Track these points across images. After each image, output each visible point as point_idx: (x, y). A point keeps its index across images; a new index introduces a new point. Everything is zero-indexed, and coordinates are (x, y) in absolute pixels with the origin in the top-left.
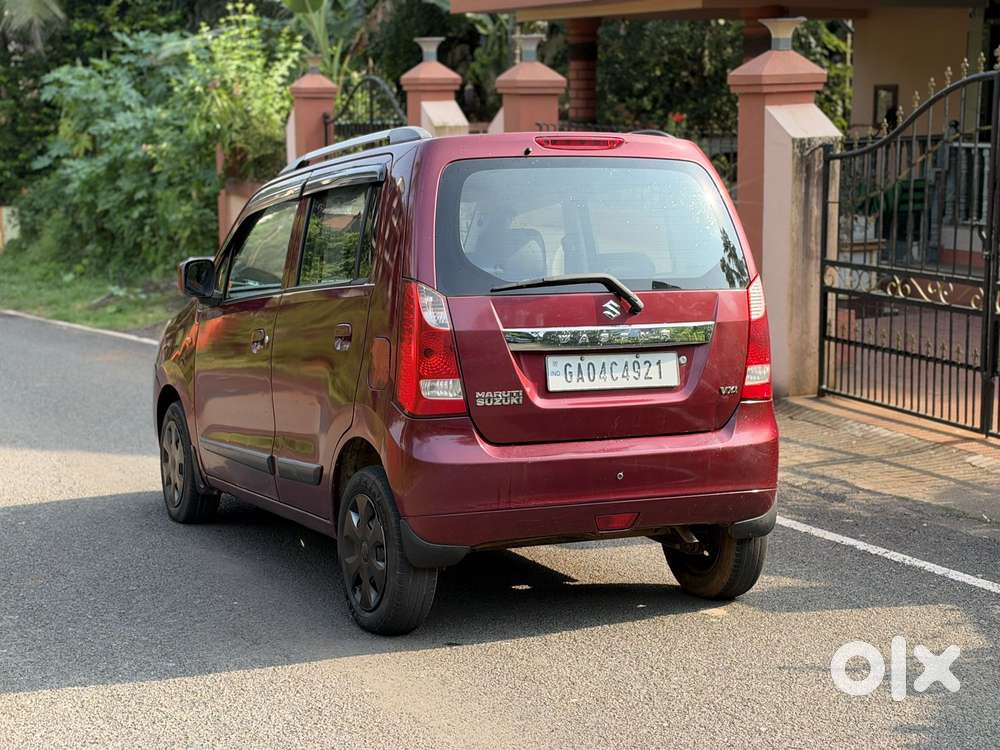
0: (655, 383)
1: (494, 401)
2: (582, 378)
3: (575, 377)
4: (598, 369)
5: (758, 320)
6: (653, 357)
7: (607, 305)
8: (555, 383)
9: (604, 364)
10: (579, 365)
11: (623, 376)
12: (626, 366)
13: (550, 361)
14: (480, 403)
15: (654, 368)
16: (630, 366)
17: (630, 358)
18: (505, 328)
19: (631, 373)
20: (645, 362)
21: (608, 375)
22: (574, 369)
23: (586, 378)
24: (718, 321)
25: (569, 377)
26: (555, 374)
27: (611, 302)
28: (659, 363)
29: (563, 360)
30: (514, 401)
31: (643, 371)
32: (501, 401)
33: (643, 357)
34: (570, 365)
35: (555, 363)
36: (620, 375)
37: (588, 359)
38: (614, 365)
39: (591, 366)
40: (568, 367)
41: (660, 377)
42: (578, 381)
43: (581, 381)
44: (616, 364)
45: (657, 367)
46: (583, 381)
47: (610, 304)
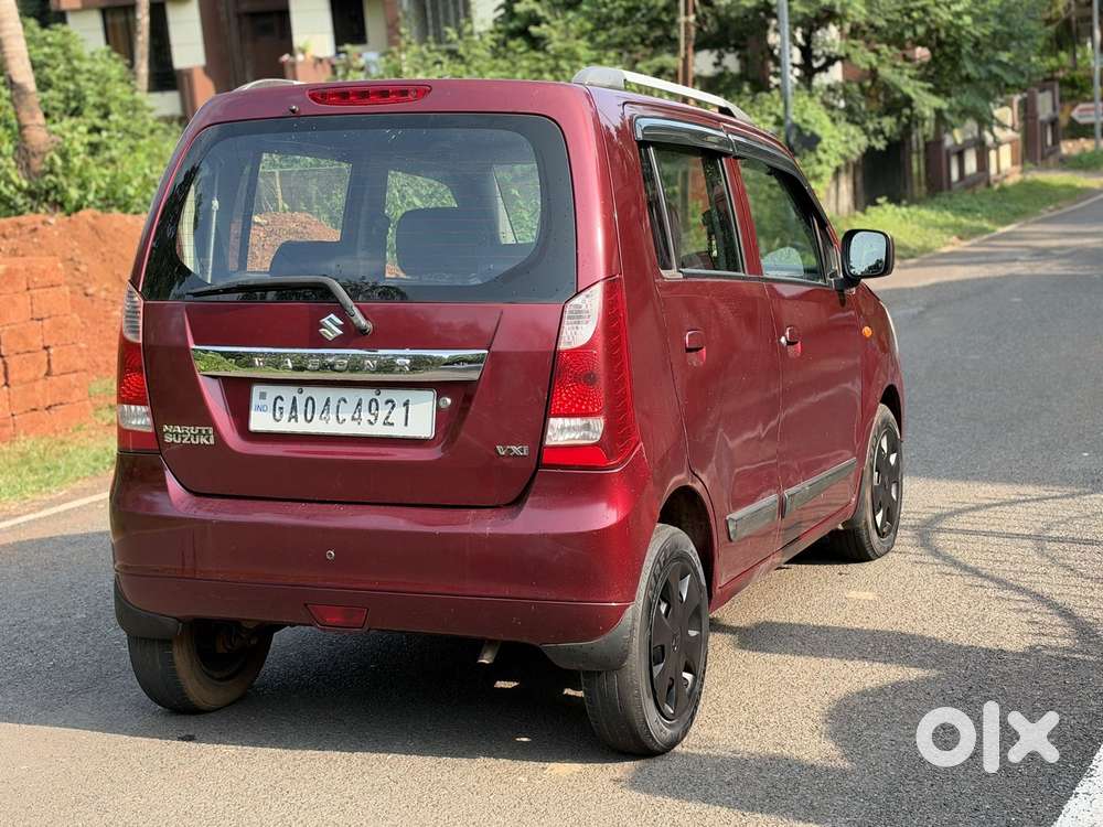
0: (398, 431)
1: (182, 439)
2: (296, 418)
3: (286, 416)
4: (319, 406)
5: (573, 352)
6: (399, 396)
7: (325, 320)
8: (260, 421)
9: (328, 400)
10: (295, 398)
11: (353, 419)
12: (359, 404)
13: (256, 390)
14: (169, 439)
15: (399, 411)
16: (365, 406)
17: (367, 395)
18: (196, 343)
19: (365, 416)
20: (387, 402)
21: (333, 416)
22: (287, 405)
23: (301, 417)
24: (493, 349)
25: (278, 415)
26: (259, 408)
27: (332, 316)
28: (406, 404)
29: (273, 392)
30: (203, 440)
31: (382, 414)
32: (189, 439)
33: (386, 394)
34: (282, 399)
35: (263, 396)
36: (348, 417)
37: (308, 391)
38: (342, 402)
39: (310, 402)
40: (279, 400)
41: (406, 424)
42: (289, 421)
43: (293, 420)
44: (345, 401)
45: (404, 409)
46: (296, 421)
47: (330, 320)
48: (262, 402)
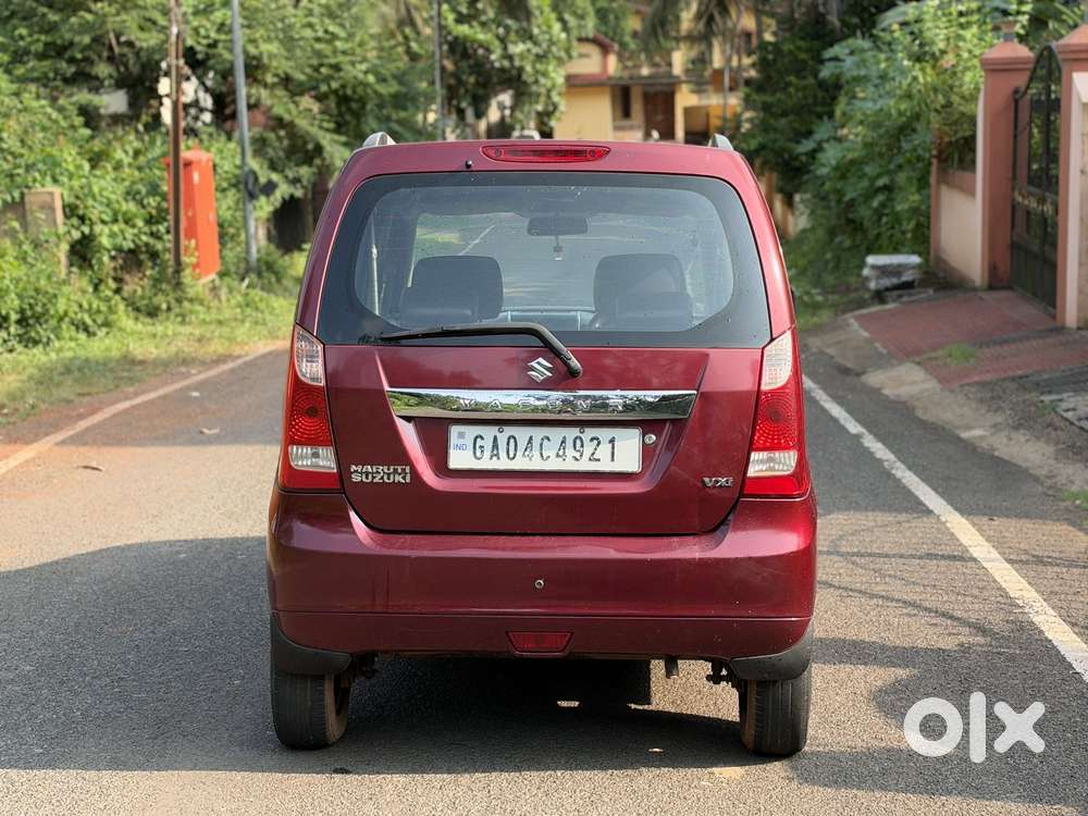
0: (605, 466)
1: (374, 478)
2: (497, 455)
3: (487, 454)
4: (522, 444)
5: (773, 392)
6: (605, 434)
7: (534, 364)
8: (459, 459)
9: (531, 438)
10: (495, 438)
11: (558, 455)
12: (563, 442)
13: (455, 430)
14: (356, 478)
15: (605, 449)
16: (569, 443)
17: (571, 433)
18: (391, 387)
19: (570, 452)
20: (592, 440)
21: (536, 453)
22: (488, 444)
23: (503, 454)
24: (703, 389)
25: (478, 453)
26: (457, 447)
27: (541, 360)
28: (612, 441)
29: (471, 431)
30: (399, 478)
31: (589, 449)
32: (382, 478)
33: (590, 432)
34: (482, 438)
35: (461, 435)
36: (552, 454)
37: (509, 431)
38: (546, 441)
39: (512, 441)
40: (479, 440)
41: (613, 460)
42: (491, 458)
43: (495, 458)
44: (548, 439)
45: (610, 445)
46: (499, 458)
47: (538, 363)
48: (461, 442)
